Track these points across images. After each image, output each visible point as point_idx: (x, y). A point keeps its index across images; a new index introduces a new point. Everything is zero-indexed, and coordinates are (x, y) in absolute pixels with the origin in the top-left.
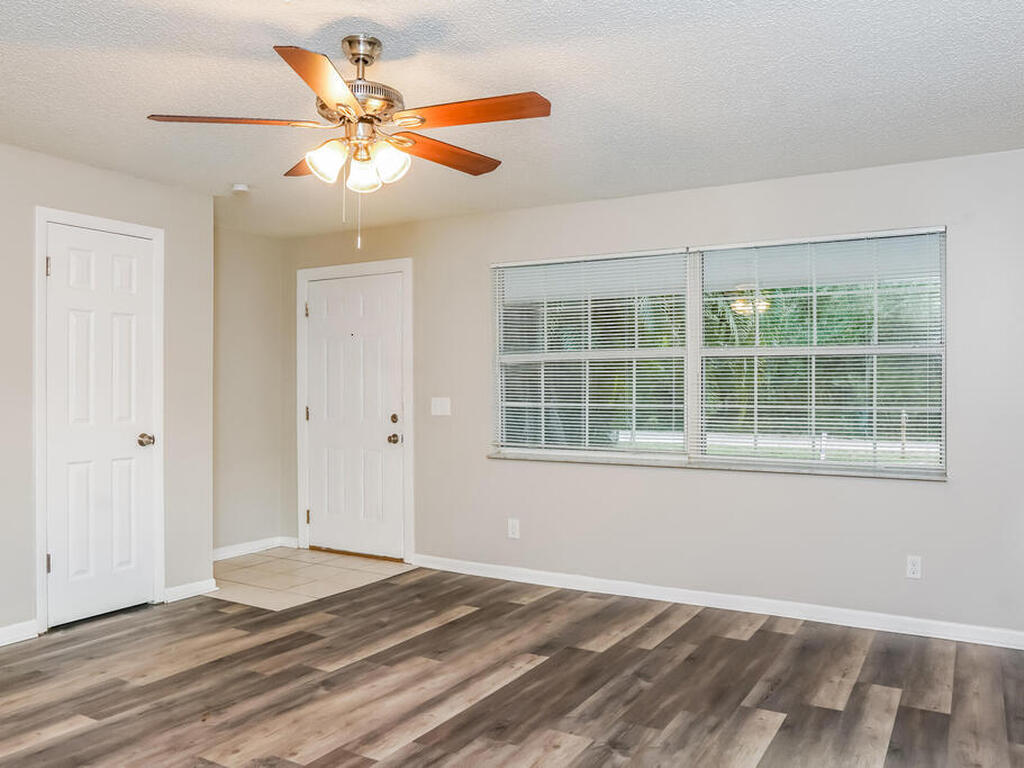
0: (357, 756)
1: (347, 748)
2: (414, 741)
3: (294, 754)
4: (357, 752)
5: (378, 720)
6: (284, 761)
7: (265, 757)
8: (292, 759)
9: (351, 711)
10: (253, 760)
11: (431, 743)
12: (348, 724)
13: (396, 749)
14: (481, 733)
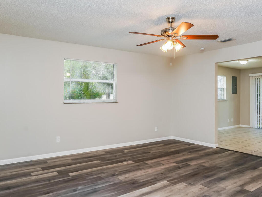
0: (171, 183)
1: (172, 185)
2: (156, 184)
3: (185, 185)
4: (171, 184)
5: (163, 191)
6: (188, 184)
7: (192, 186)
8: (186, 184)
9: (171, 195)
10: (195, 185)
11: (153, 183)
12: (172, 191)
13: (161, 183)
14: (139, 183)
